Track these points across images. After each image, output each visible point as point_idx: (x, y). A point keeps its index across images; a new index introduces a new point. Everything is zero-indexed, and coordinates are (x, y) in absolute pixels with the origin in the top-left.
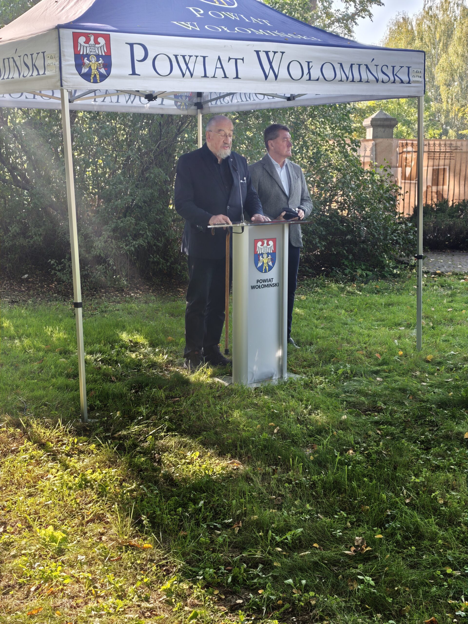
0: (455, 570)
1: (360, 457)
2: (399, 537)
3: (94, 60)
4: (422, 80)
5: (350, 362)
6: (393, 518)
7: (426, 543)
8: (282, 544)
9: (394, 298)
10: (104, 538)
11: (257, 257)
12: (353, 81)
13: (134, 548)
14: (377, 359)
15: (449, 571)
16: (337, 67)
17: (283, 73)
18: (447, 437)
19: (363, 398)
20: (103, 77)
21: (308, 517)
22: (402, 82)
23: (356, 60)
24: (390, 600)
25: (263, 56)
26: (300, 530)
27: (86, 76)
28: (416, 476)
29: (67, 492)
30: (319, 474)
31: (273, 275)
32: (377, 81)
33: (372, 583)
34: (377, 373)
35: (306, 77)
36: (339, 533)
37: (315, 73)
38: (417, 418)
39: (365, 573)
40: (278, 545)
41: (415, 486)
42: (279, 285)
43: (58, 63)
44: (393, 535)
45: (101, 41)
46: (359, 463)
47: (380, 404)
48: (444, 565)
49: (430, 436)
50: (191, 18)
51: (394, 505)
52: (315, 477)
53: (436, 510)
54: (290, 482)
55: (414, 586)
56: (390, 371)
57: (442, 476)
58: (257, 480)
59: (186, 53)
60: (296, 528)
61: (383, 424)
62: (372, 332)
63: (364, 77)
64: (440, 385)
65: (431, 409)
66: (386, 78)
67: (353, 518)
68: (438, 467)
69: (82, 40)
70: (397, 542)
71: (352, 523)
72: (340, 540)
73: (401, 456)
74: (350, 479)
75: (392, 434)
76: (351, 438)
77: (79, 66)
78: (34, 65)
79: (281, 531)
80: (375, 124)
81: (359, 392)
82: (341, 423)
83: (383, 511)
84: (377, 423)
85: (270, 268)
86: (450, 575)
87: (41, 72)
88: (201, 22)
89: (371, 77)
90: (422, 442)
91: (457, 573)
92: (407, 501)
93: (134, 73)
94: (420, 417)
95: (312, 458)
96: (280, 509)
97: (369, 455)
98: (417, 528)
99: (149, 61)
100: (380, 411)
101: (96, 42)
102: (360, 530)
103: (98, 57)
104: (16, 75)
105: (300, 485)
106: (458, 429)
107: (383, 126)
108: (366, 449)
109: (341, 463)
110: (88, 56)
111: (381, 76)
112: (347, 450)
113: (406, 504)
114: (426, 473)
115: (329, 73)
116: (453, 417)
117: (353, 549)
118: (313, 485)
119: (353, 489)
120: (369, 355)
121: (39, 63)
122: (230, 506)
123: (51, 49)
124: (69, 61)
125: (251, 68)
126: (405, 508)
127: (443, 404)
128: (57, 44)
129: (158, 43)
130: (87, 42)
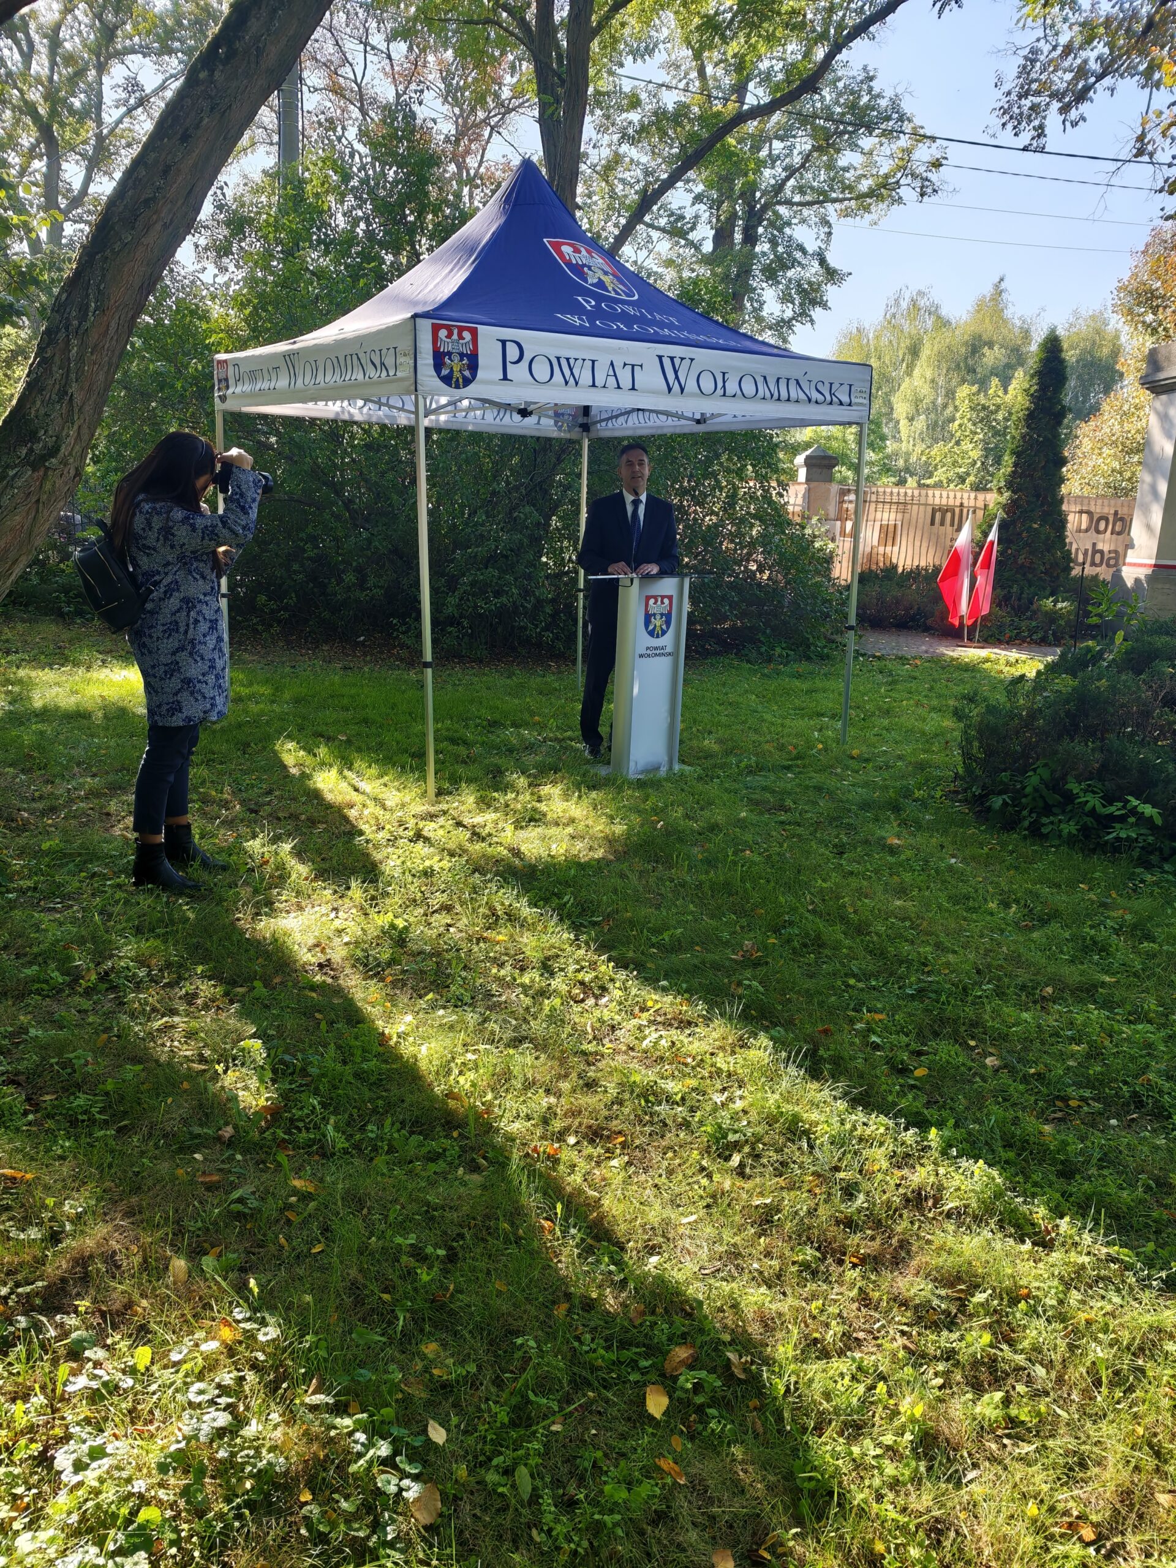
0: (859, 981)
1: (758, 859)
2: (796, 944)
3: (456, 358)
4: (866, 402)
5: (756, 755)
6: (791, 923)
7: (827, 952)
8: (659, 946)
9: (819, 684)
10: (452, 930)
11: (648, 618)
12: (779, 399)
13: (485, 940)
14: (790, 753)
15: (852, 982)
16: (760, 380)
17: (691, 385)
18: (867, 842)
19: (768, 795)
20: (467, 382)
21: (690, 918)
22: (841, 404)
23: (784, 373)
24: (780, 1008)
25: (667, 363)
26: (680, 931)
27: (447, 380)
28: (824, 880)
29: (410, 879)
30: (707, 873)
31: (666, 640)
32: (810, 400)
33: (761, 989)
34: (788, 768)
35: (720, 391)
36: (726, 935)
37: (732, 387)
38: (832, 820)
39: (754, 978)
40: (653, 946)
41: (822, 891)
42: (674, 654)
43: (412, 362)
44: (789, 941)
45: (467, 335)
46: (756, 864)
47: (789, 802)
48: (846, 975)
49: (845, 839)
50: (579, 310)
51: (794, 909)
52: (703, 877)
53: (843, 919)
54: (672, 881)
55: (809, 994)
56: (804, 767)
57: (854, 882)
58: (634, 878)
59: (572, 354)
60: (676, 928)
61: (790, 823)
62: (787, 722)
63: (793, 395)
64: (866, 785)
65: (849, 811)
66: (820, 398)
67: (744, 922)
68: (852, 873)
69: (443, 333)
70: (794, 949)
71: (742, 927)
72: (727, 944)
73: (808, 859)
74: (743, 880)
75: (799, 836)
76: (748, 837)
77: (438, 365)
78: (382, 364)
79: (656, 931)
80: (809, 462)
81: (764, 789)
82: (739, 820)
83: (779, 915)
84: (782, 823)
85: (664, 633)
86: (852, 987)
87: (391, 373)
88: (592, 316)
89: (802, 396)
90: (835, 846)
91: (861, 985)
92: (811, 907)
93: (505, 378)
94: (835, 819)
95: (700, 856)
96: (658, 907)
97: (769, 857)
98: (818, 937)
99: (525, 363)
100: (787, 810)
101: (461, 337)
102: (752, 935)
103: (462, 355)
104: (360, 377)
105: (683, 885)
106: (880, 833)
107: (820, 466)
108: (766, 850)
109: (735, 863)
110: (449, 354)
111: (815, 395)
112: (742, 850)
113: (809, 910)
114: (835, 877)
115: (749, 388)
116: (877, 820)
117: (741, 953)
118: (699, 886)
119: (746, 891)
120: (781, 748)
121: (389, 361)
122: (600, 902)
123: (405, 345)
124: (426, 359)
125: (651, 377)
126: (807, 915)
127: (865, 806)
128: (412, 337)
129: (536, 341)
130: (449, 336)
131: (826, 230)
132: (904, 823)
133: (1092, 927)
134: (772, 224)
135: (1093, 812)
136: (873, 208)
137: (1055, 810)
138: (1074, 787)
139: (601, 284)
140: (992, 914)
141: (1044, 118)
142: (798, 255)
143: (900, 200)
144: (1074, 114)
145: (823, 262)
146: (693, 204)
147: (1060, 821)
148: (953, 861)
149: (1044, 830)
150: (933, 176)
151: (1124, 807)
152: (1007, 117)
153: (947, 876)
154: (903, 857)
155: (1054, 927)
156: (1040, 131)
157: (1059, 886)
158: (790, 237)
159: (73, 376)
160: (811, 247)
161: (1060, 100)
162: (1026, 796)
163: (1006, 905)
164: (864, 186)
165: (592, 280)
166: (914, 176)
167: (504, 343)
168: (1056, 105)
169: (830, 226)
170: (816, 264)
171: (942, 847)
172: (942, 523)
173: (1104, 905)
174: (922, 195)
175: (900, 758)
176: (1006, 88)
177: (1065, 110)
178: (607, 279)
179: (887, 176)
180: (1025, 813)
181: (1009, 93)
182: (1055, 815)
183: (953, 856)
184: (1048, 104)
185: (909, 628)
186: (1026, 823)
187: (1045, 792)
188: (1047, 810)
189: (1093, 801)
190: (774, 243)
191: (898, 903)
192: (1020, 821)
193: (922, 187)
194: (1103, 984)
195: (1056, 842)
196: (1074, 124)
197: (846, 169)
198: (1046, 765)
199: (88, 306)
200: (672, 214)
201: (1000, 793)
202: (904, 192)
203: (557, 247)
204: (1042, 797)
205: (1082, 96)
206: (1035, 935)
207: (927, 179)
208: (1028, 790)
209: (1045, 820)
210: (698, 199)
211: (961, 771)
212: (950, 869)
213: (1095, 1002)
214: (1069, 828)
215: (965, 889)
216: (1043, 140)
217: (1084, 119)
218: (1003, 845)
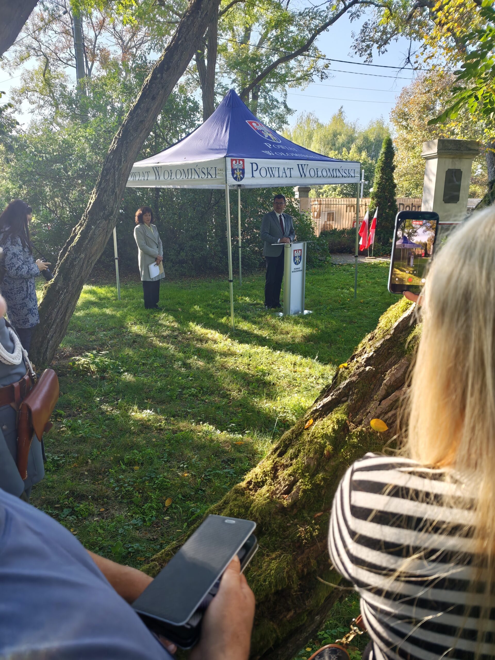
3: (238, 171)
4: (359, 175)
11: (295, 257)
12: (333, 177)
14: (339, 303)
17: (308, 174)
20: (242, 179)
22: (352, 177)
23: (335, 168)
25: (300, 166)
27: (235, 179)
31: (300, 266)
32: (343, 176)
34: (343, 308)
35: (316, 176)
37: (320, 174)
42: (303, 270)
43: (224, 173)
45: (241, 162)
50: (267, 149)
56: (348, 307)
59: (272, 166)
63: (338, 175)
66: (346, 175)
69: (234, 162)
77: (233, 174)
78: (208, 173)
80: (299, 190)
85: (299, 263)
87: (214, 176)
89: (340, 175)
93: (253, 177)
99: (258, 171)
101: (239, 163)
103: (240, 169)
104: (197, 177)
107: (304, 191)
110: (236, 169)
115: (325, 174)
120: (335, 301)
121: (212, 172)
123: (221, 166)
124: (229, 172)
125: (296, 172)
128: (224, 164)
129: (262, 162)
130: (236, 163)
131: (284, 93)
134: (264, 91)
136: (302, 84)
139: (269, 137)
141: (371, 50)
142: (275, 103)
143: (312, 80)
144: (383, 49)
145: (286, 106)
146: (232, 83)
150: (325, 71)
152: (357, 50)
156: (370, 55)
158: (272, 96)
159: (116, 185)
160: (281, 100)
161: (377, 43)
164: (299, 75)
165: (266, 136)
166: (318, 71)
167: (252, 164)
168: (376, 46)
169: (286, 91)
170: (283, 107)
172: (350, 211)
174: (322, 78)
176: (355, 38)
177: (379, 47)
178: (270, 135)
179: (307, 71)
181: (357, 40)
184: (372, 45)
185: (344, 253)
190: (265, 98)
193: (322, 75)
196: (383, 53)
197: (292, 69)
199: (121, 160)
202: (314, 77)
203: (251, 123)
205: (386, 42)
207: (323, 72)
210: (234, 81)
216: (371, 59)
217: (387, 51)
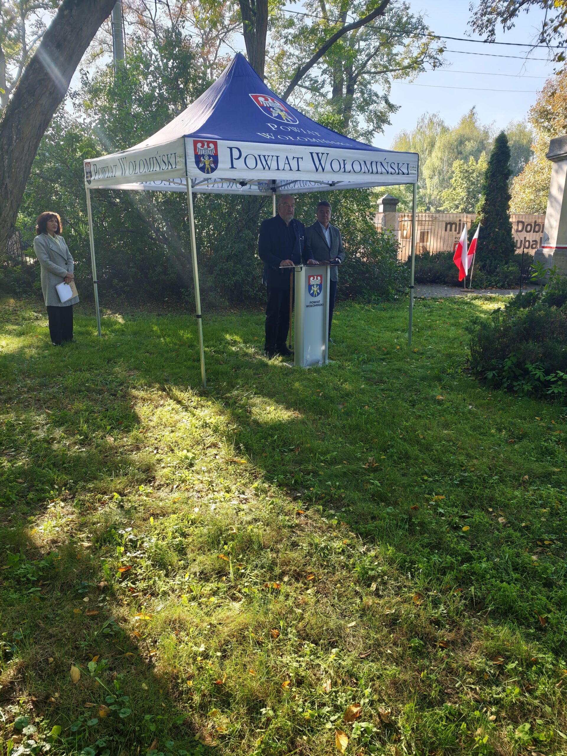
0: (430, 477)
1: (372, 411)
2: (395, 458)
3: (207, 158)
4: (416, 172)
5: (367, 353)
6: (392, 446)
7: (412, 461)
8: (325, 461)
9: (395, 313)
10: (217, 457)
11: (310, 287)
12: (372, 173)
13: (235, 462)
14: (383, 351)
15: (426, 478)
16: (362, 163)
17: (328, 167)
18: (426, 399)
19: (374, 375)
20: (213, 170)
21: (340, 445)
22: (404, 174)
23: (374, 159)
24: (390, 495)
25: (315, 156)
26: (335, 453)
27: (202, 169)
28: (407, 421)
29: (194, 430)
30: (347, 420)
31: (320, 298)
32: (388, 173)
33: (379, 484)
34: (383, 360)
35: (342, 170)
36: (359, 455)
37: (348, 167)
38: (407, 387)
39: (374, 479)
40: (322, 462)
41: (406, 428)
42: (324, 305)
43: (184, 160)
44: (392, 456)
45: (212, 146)
46: (371, 414)
47: (385, 379)
48: (423, 474)
49: (415, 397)
50: (269, 130)
51: (392, 439)
52: (345, 422)
53: (418, 442)
54: (329, 425)
55: (405, 487)
56: (391, 359)
57: (422, 422)
58: (310, 424)
59: (266, 154)
60: (333, 452)
61: (386, 390)
62: (381, 335)
63: (379, 170)
64: (422, 367)
65: (416, 382)
66: (393, 171)
67: (367, 446)
68: (420, 416)
69: (199, 145)
70: (394, 461)
71: (367, 449)
72: (359, 459)
73: (397, 410)
74: (366, 423)
75: (392, 397)
76: (366, 399)
77: (198, 162)
78: (169, 162)
79: (324, 454)
80: (385, 202)
81: (372, 371)
82: (361, 390)
83: (385, 442)
84: (382, 390)
85: (318, 294)
86: (426, 481)
87: (174, 167)
88: (276, 133)
89: (384, 170)
90: (410, 401)
91: (431, 479)
92: (401, 436)
93: (233, 167)
94: (409, 387)
95: (343, 411)
96: (323, 441)
97: (378, 409)
98: (406, 453)
99: (242, 159)
100: (384, 382)
101: (209, 147)
102: (372, 453)
103: (210, 156)
104: (158, 169)
105: (335, 427)
106: (432, 393)
107: (390, 204)
108: (376, 405)
109: (361, 414)
110: (203, 156)
111: (390, 170)
112: (364, 406)
113: (400, 438)
114: (412, 420)
115: (357, 167)
116: (430, 386)
117: (367, 464)
118: (344, 427)
119: (367, 429)
120: (379, 349)
121: (172, 161)
122: (293, 438)
123: (180, 152)
124: (191, 159)
125: (307, 164)
126: (399, 441)
127: (423, 379)
128: (183, 148)
129: (248, 147)
130: (203, 146)
131: (388, 85)
132: (444, 387)
133: (545, 441)
134: (361, 83)
135: (539, 379)
136: (410, 74)
137: (520, 378)
138: (529, 366)
139: (279, 116)
140: (493, 436)
141: (494, 25)
142: (375, 98)
143: (423, 70)
144: (509, 23)
145: (387, 101)
146: (322, 75)
147: (523, 384)
148: (470, 407)
149: (515, 389)
150: (439, 57)
151: (556, 376)
152: (475, 26)
153: (469, 416)
154: (445, 406)
155: (525, 442)
156: (492, 32)
157: (525, 419)
158: (370, 90)
160: (381, 94)
161: (501, 17)
162: (504, 371)
163: (500, 430)
164: (406, 63)
165: (275, 114)
166: (431, 57)
167: (231, 149)
168: (500, 19)
169: (390, 84)
170: (383, 102)
171: (464, 400)
172: (451, 230)
173: (549, 428)
174: (434, 66)
175: (438, 351)
176: (475, 11)
177: (504, 21)
178: (283, 114)
179: (417, 58)
180: (505, 380)
181: (476, 14)
182: (520, 380)
183: (470, 404)
184: (496, 19)
185: (437, 283)
186: (505, 385)
187: (514, 369)
188: (516, 378)
189: (539, 373)
190: (362, 93)
191: (446, 432)
192: (502, 384)
193: (434, 63)
194: (554, 473)
195: (521, 395)
196: (509, 28)
197: (396, 55)
198: (515, 355)
200: (311, 80)
201: (492, 370)
202: (425, 65)
204: (512, 371)
205: (513, 14)
206: (516, 446)
207: (436, 58)
208: (506, 368)
209: (515, 384)
210: (324, 72)
211: (470, 358)
212: (470, 412)
213: (551, 484)
214: (527, 387)
215: (477, 422)
216: (494, 37)
217: (514, 26)
218: (495, 397)
